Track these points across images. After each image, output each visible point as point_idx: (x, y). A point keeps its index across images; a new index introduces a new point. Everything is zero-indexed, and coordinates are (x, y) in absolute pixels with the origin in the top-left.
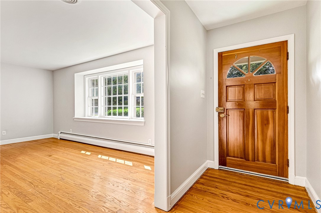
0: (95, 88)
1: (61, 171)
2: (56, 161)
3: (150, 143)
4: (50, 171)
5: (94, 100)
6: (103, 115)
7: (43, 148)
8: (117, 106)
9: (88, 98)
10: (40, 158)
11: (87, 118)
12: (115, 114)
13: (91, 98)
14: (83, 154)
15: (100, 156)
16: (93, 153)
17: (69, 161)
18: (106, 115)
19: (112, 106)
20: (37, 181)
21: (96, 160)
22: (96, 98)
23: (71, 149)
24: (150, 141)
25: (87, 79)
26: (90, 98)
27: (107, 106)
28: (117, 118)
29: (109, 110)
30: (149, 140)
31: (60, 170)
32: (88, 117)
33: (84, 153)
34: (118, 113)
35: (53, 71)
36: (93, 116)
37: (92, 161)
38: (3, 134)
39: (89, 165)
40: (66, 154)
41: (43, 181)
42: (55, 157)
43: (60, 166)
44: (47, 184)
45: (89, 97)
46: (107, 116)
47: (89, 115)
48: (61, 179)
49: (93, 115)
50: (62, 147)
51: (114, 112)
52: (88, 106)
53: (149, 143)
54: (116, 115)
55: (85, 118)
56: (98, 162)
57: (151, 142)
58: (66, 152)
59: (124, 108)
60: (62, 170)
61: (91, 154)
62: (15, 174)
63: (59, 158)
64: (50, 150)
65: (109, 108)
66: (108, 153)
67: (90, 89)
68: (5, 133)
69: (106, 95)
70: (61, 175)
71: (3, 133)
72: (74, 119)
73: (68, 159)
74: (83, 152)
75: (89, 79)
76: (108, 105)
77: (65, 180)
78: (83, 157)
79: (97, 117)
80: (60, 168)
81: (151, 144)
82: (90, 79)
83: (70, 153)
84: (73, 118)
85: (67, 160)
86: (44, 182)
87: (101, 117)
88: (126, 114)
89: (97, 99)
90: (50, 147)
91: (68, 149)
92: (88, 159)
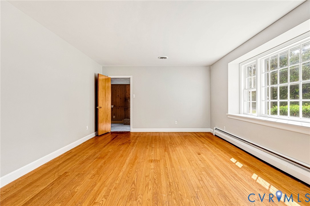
0: (253, 77)
1: (201, 182)
2: (202, 164)
4: (191, 175)
5: (251, 93)
6: (264, 113)
7: (198, 142)
8: (289, 100)
9: (244, 91)
10: (190, 154)
11: (242, 115)
12: (284, 113)
14: (232, 163)
15: (255, 176)
16: (246, 166)
17: (214, 168)
18: (268, 114)
19: (279, 101)
20: (175, 185)
21: (247, 182)
22: (255, 90)
23: (222, 151)
25: (243, 67)
26: (247, 90)
27: (270, 101)
28: (289, 120)
29: (275, 107)
31: (200, 178)
32: (244, 114)
33: (234, 162)
34: (291, 112)
35: (210, 66)
36: (250, 114)
37: (241, 180)
39: (235, 188)
40: (214, 157)
41: (179, 188)
42: (203, 157)
43: (203, 172)
44: (180, 194)
45: (245, 89)
46: (270, 115)
47: (245, 112)
48: (196, 196)
49: (249, 112)
50: (213, 146)
51: (284, 110)
52: (244, 101)
55: (240, 115)
56: (250, 187)
58: (215, 154)
59: (303, 104)
60: (202, 180)
61: (242, 167)
62: (166, 166)
63: (205, 160)
64: (202, 147)
65: (274, 104)
66: (271, 175)
67: (246, 79)
69: (268, 85)
70: (198, 188)
72: (227, 115)
73: (214, 165)
74: (233, 160)
75: (245, 66)
76: (271, 99)
77: (198, 201)
78: (231, 168)
79: (255, 116)
80: (202, 176)
82: (247, 67)
83: (218, 157)
85: (212, 165)
86: (179, 190)
87: (261, 116)
89: (255, 92)
90: (203, 143)
91: (218, 149)
92: (236, 175)
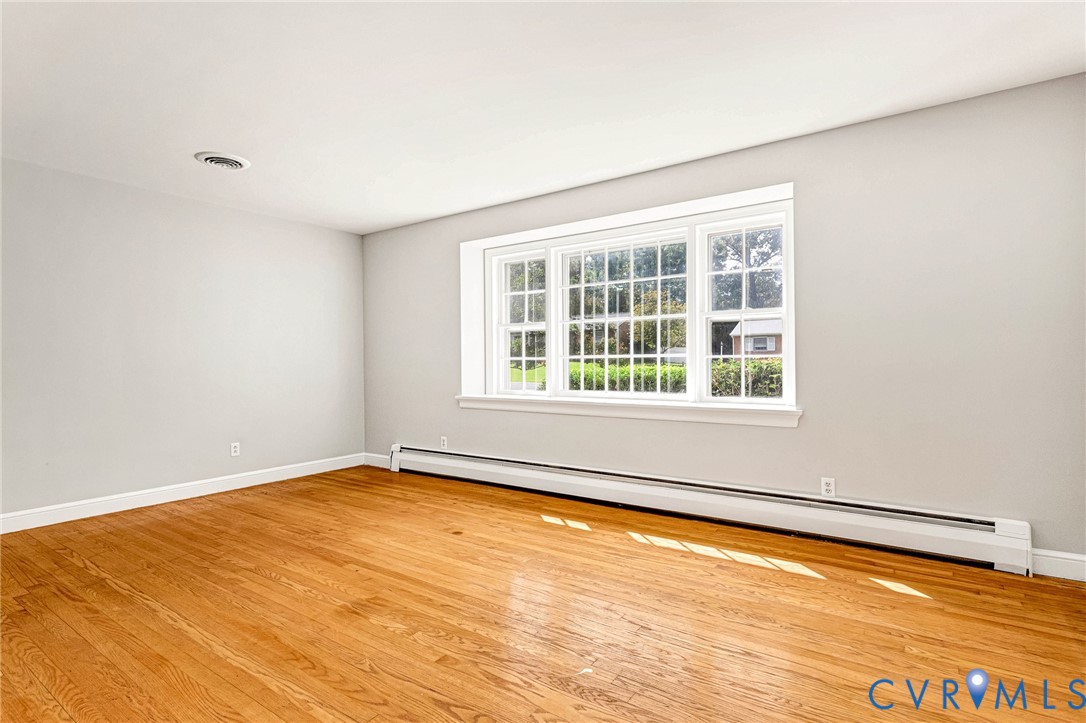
0: (527, 293)
3: (828, 491)
5: (523, 335)
8: (632, 356)
9: (498, 329)
11: (495, 396)
13: (506, 330)
14: (559, 526)
15: (637, 537)
19: (607, 356)
24: (828, 484)
26: (504, 329)
30: (824, 480)
32: (498, 393)
33: (562, 523)
35: (363, 237)
36: (520, 392)
38: (233, 454)
53: (824, 492)
54: (628, 389)
55: (488, 396)
57: (832, 488)
61: (590, 527)
68: (238, 449)
71: (233, 450)
72: (458, 401)
79: (540, 396)
81: (833, 494)
82: (504, 263)
84: (456, 397)
88: (678, 385)
